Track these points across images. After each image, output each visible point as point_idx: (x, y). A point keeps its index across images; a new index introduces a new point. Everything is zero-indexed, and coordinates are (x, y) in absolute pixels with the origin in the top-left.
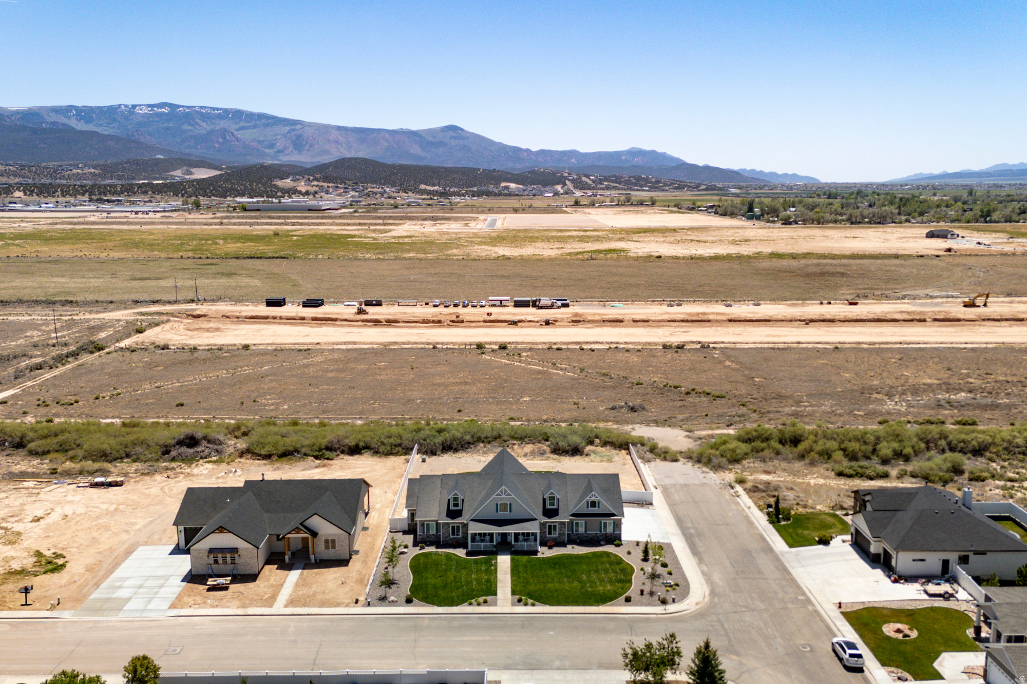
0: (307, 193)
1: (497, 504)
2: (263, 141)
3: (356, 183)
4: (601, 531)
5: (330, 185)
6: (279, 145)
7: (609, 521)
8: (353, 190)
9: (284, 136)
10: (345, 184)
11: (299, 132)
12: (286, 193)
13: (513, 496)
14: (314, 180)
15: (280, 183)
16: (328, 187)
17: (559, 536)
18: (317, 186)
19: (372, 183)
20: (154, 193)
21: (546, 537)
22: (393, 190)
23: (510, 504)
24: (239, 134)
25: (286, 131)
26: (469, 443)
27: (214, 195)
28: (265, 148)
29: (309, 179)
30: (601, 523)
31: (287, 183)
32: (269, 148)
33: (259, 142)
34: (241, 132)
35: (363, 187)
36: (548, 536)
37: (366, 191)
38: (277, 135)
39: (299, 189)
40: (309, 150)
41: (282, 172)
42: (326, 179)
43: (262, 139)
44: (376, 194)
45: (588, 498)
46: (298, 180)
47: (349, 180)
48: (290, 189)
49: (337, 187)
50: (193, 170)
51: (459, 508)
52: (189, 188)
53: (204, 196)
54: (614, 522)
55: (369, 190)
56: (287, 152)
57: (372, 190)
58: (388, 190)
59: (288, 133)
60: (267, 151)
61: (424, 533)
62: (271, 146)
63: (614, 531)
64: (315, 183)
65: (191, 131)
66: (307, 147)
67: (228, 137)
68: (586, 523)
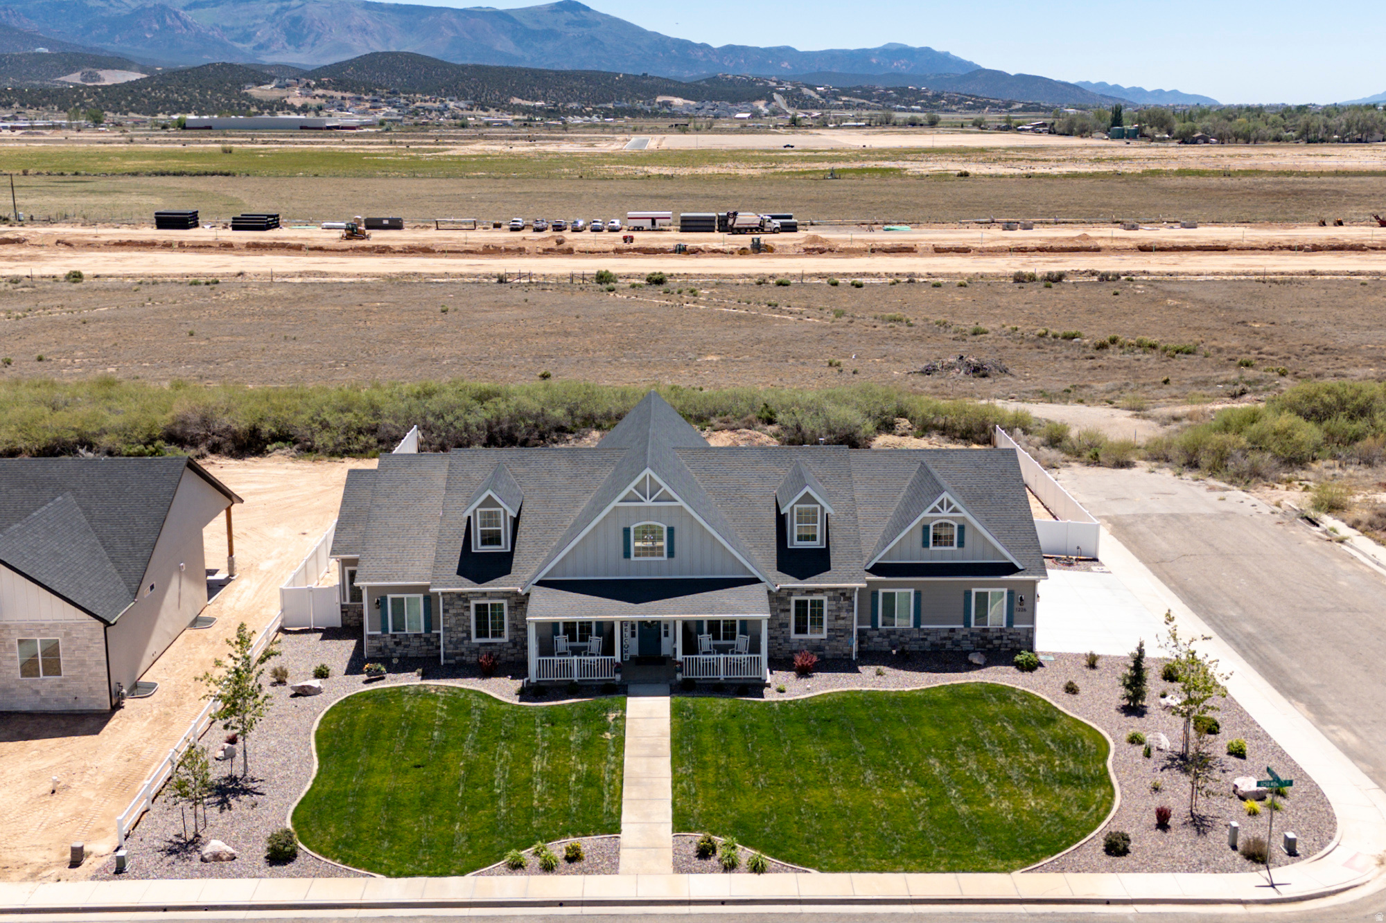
0: (304, 109)
1: (627, 531)
2: (233, 29)
3: (394, 93)
4: (967, 623)
5: (348, 95)
6: (261, 36)
7: (997, 593)
8: (389, 104)
9: (270, 19)
10: (375, 93)
11: (296, 13)
12: (265, 108)
13: (681, 502)
14: (317, 86)
15: (255, 91)
16: (343, 98)
17: (830, 638)
18: (323, 96)
19: (424, 94)
20: (23, 105)
21: (787, 640)
22: (462, 104)
23: (671, 531)
24: (188, 16)
25: (273, 11)
26: (561, 430)
27: (133, 111)
28: (236, 40)
29: (308, 85)
30: (968, 594)
31: (266, 92)
32: (243, 42)
33: (224, 29)
34: (193, 12)
35: (407, 99)
36: (793, 636)
37: (412, 107)
38: (256, 17)
39: (289, 101)
40: (313, 45)
41: (260, 76)
42: (340, 85)
43: (228, 24)
44: (430, 111)
45: (926, 513)
46: (288, 85)
47: (381, 87)
48: (274, 102)
49: (359, 99)
50: (102, 73)
51: (504, 547)
52: (89, 97)
53: (115, 112)
54: (1010, 593)
55: (418, 104)
56: (274, 48)
57: (423, 104)
58: (451, 105)
59: (277, 13)
60: (239, 45)
61: (385, 629)
62: (247, 37)
63: (1010, 622)
64: (320, 92)
65: (103, 9)
66: (310, 39)
67: (169, 21)
68: (918, 595)
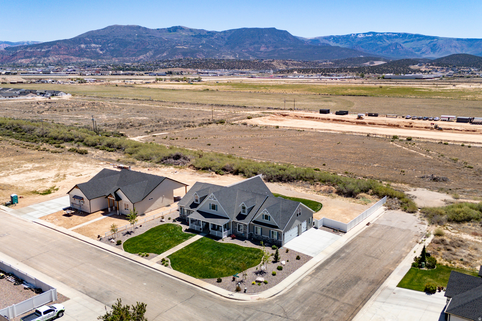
0: (425, 72)
1: (210, 204)
2: (416, 48)
3: (455, 66)
4: (270, 237)
5: (439, 67)
6: (423, 50)
7: (275, 231)
8: (452, 70)
9: (427, 45)
10: (448, 67)
11: (435, 43)
12: (413, 72)
13: (217, 201)
14: (430, 65)
15: (412, 67)
16: (438, 68)
17: (244, 233)
18: (432, 68)
19: (464, 66)
21: (237, 232)
22: (476, 70)
23: (217, 206)
24: (404, 46)
26: (294, 179)
27: (376, 73)
28: (416, 51)
29: (428, 65)
30: (270, 231)
31: (416, 67)
32: (418, 51)
33: (413, 48)
34: (405, 44)
35: (458, 68)
36: (238, 231)
37: (459, 70)
38: (423, 45)
39: (421, 70)
41: (414, 62)
42: (438, 65)
44: (465, 72)
45: (262, 212)
46: (422, 65)
47: (451, 65)
48: (416, 70)
49: (443, 69)
51: (199, 203)
53: (372, 73)
54: (278, 233)
55: (461, 70)
56: (427, 53)
57: (463, 70)
58: (473, 70)
59: (429, 43)
60: (417, 53)
63: (278, 239)
64: (431, 67)
65: (381, 44)
66: (438, 50)
67: (398, 47)
68: (261, 229)
